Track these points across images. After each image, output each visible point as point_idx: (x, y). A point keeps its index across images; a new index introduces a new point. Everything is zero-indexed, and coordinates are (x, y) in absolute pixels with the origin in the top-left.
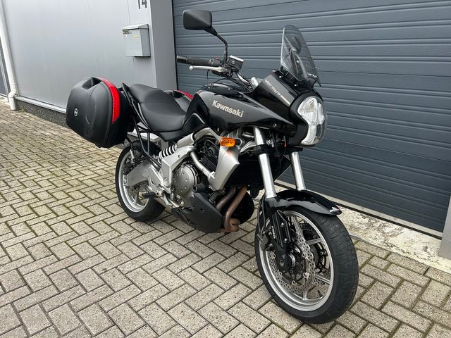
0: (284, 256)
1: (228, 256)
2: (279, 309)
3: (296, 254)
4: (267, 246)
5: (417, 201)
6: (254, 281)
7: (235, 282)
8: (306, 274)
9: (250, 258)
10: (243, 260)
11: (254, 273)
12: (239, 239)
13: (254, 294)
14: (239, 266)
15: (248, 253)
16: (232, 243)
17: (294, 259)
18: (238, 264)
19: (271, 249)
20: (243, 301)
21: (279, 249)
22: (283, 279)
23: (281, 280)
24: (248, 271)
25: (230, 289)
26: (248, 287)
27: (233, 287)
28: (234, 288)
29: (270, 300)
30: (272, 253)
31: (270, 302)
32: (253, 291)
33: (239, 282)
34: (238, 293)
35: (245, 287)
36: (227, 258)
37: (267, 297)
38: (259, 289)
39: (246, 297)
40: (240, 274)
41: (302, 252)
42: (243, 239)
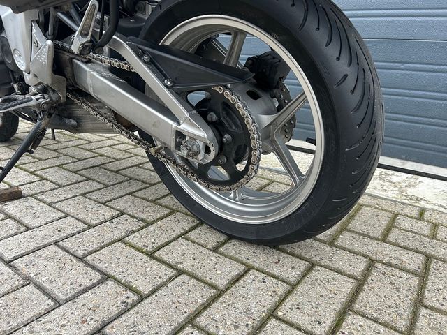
5: (439, 151)
10: (130, 229)
15: (144, 216)
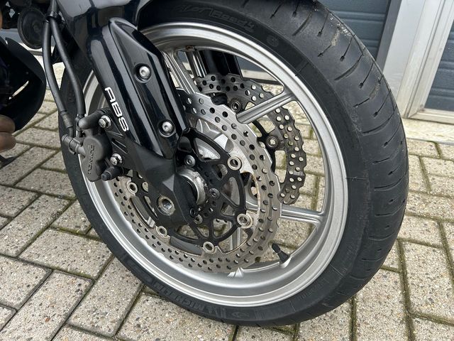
0: (170, 184)
1: (13, 213)
2: (171, 306)
3: (203, 166)
4: (103, 164)
6: (89, 256)
7: (41, 273)
8: (248, 215)
9: (71, 201)
11: (86, 235)
12: (39, 166)
13: (98, 289)
14: (48, 227)
16: (20, 180)
17: (198, 182)
18: (42, 225)
19: (121, 171)
20: (72, 320)
21: (150, 162)
22: (171, 243)
23: (166, 247)
24: (72, 233)
25: (28, 299)
26: (78, 275)
27: (35, 290)
28: (40, 291)
29: (141, 290)
30: (125, 183)
31: (143, 298)
32: (93, 281)
33: (50, 270)
34: (53, 305)
35: (71, 279)
36: (10, 219)
37: (132, 286)
38: (108, 271)
39: (78, 304)
40: (51, 250)
41: (224, 155)
42: (48, 165)
